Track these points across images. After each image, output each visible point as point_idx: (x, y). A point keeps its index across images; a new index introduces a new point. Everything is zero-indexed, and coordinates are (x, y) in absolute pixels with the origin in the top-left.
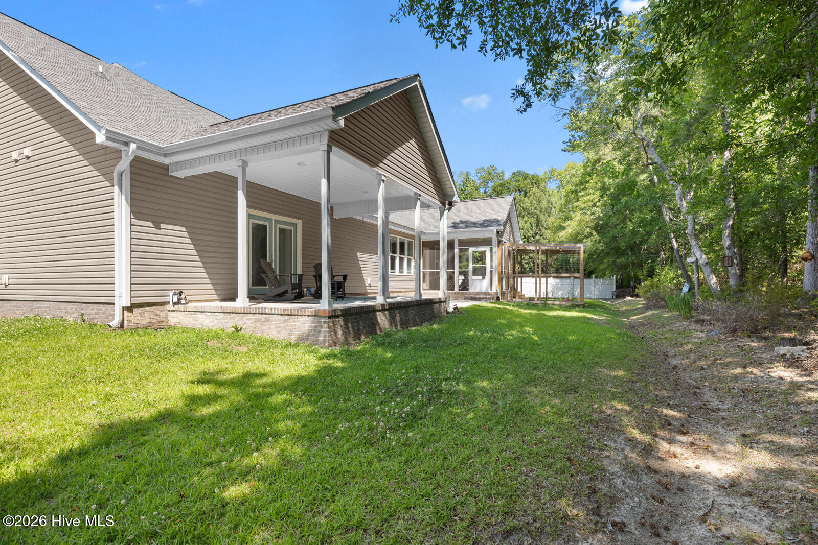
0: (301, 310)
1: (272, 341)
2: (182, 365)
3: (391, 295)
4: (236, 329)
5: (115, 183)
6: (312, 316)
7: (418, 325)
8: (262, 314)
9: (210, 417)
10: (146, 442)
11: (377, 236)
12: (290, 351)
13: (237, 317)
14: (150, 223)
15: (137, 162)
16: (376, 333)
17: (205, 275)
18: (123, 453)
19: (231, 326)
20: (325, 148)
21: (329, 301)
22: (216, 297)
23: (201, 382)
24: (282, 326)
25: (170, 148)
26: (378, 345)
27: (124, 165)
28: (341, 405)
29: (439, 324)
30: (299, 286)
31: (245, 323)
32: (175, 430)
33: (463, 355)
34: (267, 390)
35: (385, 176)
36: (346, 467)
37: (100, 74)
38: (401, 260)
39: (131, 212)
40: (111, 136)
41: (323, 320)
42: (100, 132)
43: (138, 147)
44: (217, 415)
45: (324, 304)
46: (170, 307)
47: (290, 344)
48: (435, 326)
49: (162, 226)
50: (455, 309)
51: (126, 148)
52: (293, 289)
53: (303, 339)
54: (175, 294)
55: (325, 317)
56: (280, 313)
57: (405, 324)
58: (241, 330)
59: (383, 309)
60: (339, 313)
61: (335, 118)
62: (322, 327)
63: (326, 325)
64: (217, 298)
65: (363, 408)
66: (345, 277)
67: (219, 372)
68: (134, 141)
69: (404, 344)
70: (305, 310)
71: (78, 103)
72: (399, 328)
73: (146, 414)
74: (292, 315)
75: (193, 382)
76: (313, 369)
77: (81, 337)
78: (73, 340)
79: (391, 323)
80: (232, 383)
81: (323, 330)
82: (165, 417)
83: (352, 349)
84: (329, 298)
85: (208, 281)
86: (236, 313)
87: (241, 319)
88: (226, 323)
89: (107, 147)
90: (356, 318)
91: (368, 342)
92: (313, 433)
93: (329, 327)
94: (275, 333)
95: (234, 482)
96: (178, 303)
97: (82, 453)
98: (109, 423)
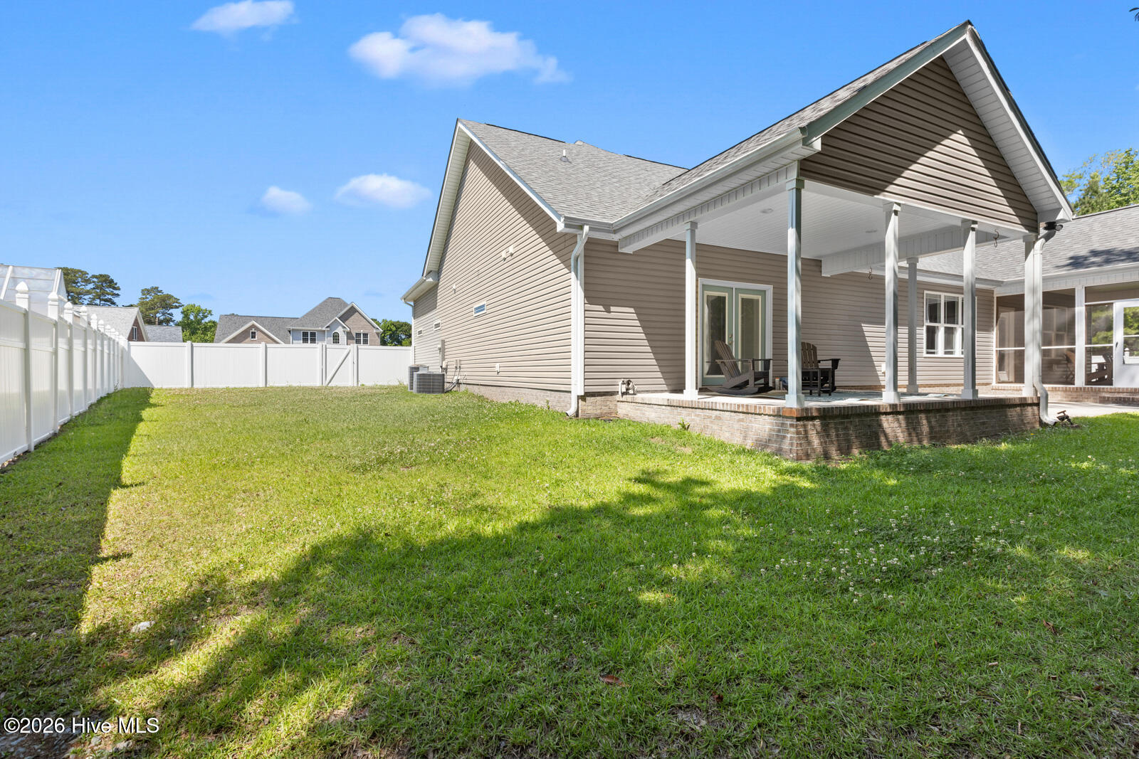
0: (760, 408)
1: (722, 445)
2: (623, 461)
3: (921, 390)
4: (684, 426)
5: (572, 269)
6: (774, 416)
7: (967, 442)
8: (712, 410)
9: (639, 519)
10: (581, 530)
11: (884, 299)
12: (743, 458)
13: (684, 412)
14: (601, 307)
15: (590, 242)
16: (879, 447)
17: (654, 362)
18: (563, 535)
19: (677, 422)
20: (793, 184)
21: (798, 397)
22: (665, 387)
23: (638, 480)
24: (736, 426)
25: (621, 222)
26: (878, 466)
27: (579, 249)
28: (795, 537)
29: (1013, 444)
30: (765, 375)
31: (693, 420)
32: (607, 524)
33: (1046, 501)
34: (704, 501)
35: (899, 204)
36: (780, 612)
37: (564, 159)
38: (949, 332)
39: (585, 297)
40: (569, 222)
41: (789, 422)
42: (560, 220)
43: (591, 229)
44: (648, 518)
45: (791, 401)
46: (619, 397)
47: (744, 450)
48: (1004, 446)
49: (613, 309)
50: (1062, 419)
51: (580, 232)
52: (756, 379)
53: (762, 444)
54: (623, 383)
55: (792, 418)
56: (733, 410)
57: (938, 437)
58: (688, 427)
59: (894, 410)
60: (814, 414)
61: (806, 142)
62: (787, 431)
63: (793, 430)
64: (666, 389)
65: (825, 547)
66: (835, 362)
67: (658, 473)
68: (587, 222)
69: (924, 468)
70: (764, 407)
71: (545, 195)
72: (925, 443)
73: (585, 504)
74: (748, 413)
75: (630, 480)
76: (767, 484)
77: (545, 424)
78: (538, 426)
79: (910, 434)
80: (669, 487)
81: (789, 435)
82: (602, 510)
83: (832, 465)
84: (797, 392)
85: (657, 368)
86: (683, 407)
87: (689, 415)
88: (673, 419)
89: (566, 234)
90: (842, 423)
91: (861, 460)
92: (747, 561)
93: (798, 433)
94: (727, 434)
95: (649, 589)
96: (625, 393)
97: (534, 527)
98: (556, 506)
